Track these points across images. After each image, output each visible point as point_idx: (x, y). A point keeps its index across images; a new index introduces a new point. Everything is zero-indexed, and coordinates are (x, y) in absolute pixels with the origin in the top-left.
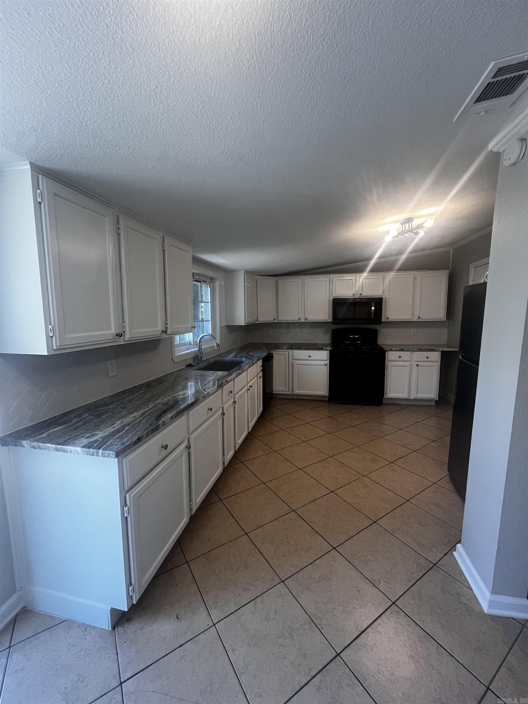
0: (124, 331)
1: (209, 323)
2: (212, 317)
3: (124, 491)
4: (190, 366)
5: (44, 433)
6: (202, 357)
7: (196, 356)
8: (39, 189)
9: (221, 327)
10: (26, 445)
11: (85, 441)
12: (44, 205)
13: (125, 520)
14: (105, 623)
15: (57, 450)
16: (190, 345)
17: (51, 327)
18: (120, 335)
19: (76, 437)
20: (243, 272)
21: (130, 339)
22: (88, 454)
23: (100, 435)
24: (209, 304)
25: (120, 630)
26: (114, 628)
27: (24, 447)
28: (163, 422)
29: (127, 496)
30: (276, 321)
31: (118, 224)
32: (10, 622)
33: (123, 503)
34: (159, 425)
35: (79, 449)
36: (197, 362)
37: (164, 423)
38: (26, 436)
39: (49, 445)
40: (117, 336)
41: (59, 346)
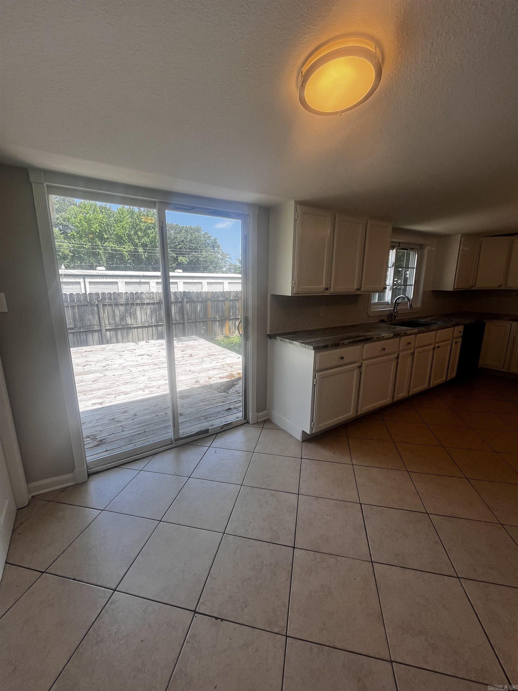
0: (330, 287)
1: (412, 287)
2: (415, 282)
3: (316, 371)
4: (383, 321)
5: (285, 336)
6: (396, 316)
7: (391, 315)
8: (297, 212)
9: (424, 292)
10: (278, 339)
11: (301, 341)
12: (298, 220)
13: (314, 386)
14: (299, 437)
15: (290, 343)
16: (388, 305)
17: (294, 282)
18: (327, 289)
19: (298, 340)
20: (459, 236)
21: (333, 292)
22: (302, 346)
23: (308, 341)
24: (415, 270)
25: (304, 443)
26: (303, 441)
27: (277, 340)
28: (343, 342)
29: (317, 373)
30: (502, 288)
31: (335, 220)
32: (263, 421)
33: (314, 377)
34: (340, 343)
35: (298, 343)
36: (390, 320)
37: (343, 344)
38: (278, 335)
39: (287, 340)
40: (325, 289)
41: (296, 292)
